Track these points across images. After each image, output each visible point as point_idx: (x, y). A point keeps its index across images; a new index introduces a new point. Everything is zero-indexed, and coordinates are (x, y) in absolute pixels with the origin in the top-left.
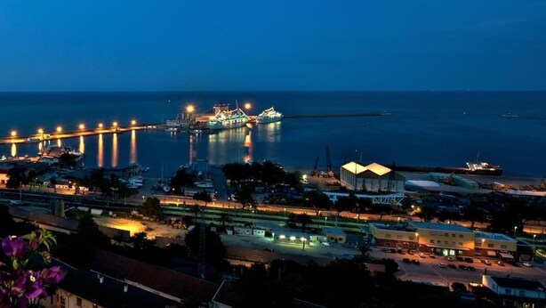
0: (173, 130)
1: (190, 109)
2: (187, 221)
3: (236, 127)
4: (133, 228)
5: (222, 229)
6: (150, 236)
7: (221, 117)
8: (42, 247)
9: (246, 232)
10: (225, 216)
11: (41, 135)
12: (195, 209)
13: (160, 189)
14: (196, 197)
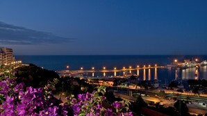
0: (170, 68)
1: (176, 61)
2: (175, 99)
3: (192, 67)
4: (156, 101)
5: (187, 102)
6: (161, 104)
7: (187, 63)
8: (126, 105)
9: (196, 103)
10: (188, 97)
11: (124, 69)
12: (178, 95)
13: (165, 88)
14: (178, 91)
